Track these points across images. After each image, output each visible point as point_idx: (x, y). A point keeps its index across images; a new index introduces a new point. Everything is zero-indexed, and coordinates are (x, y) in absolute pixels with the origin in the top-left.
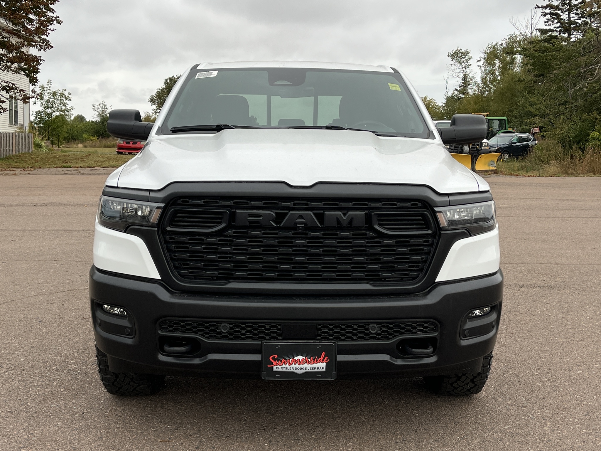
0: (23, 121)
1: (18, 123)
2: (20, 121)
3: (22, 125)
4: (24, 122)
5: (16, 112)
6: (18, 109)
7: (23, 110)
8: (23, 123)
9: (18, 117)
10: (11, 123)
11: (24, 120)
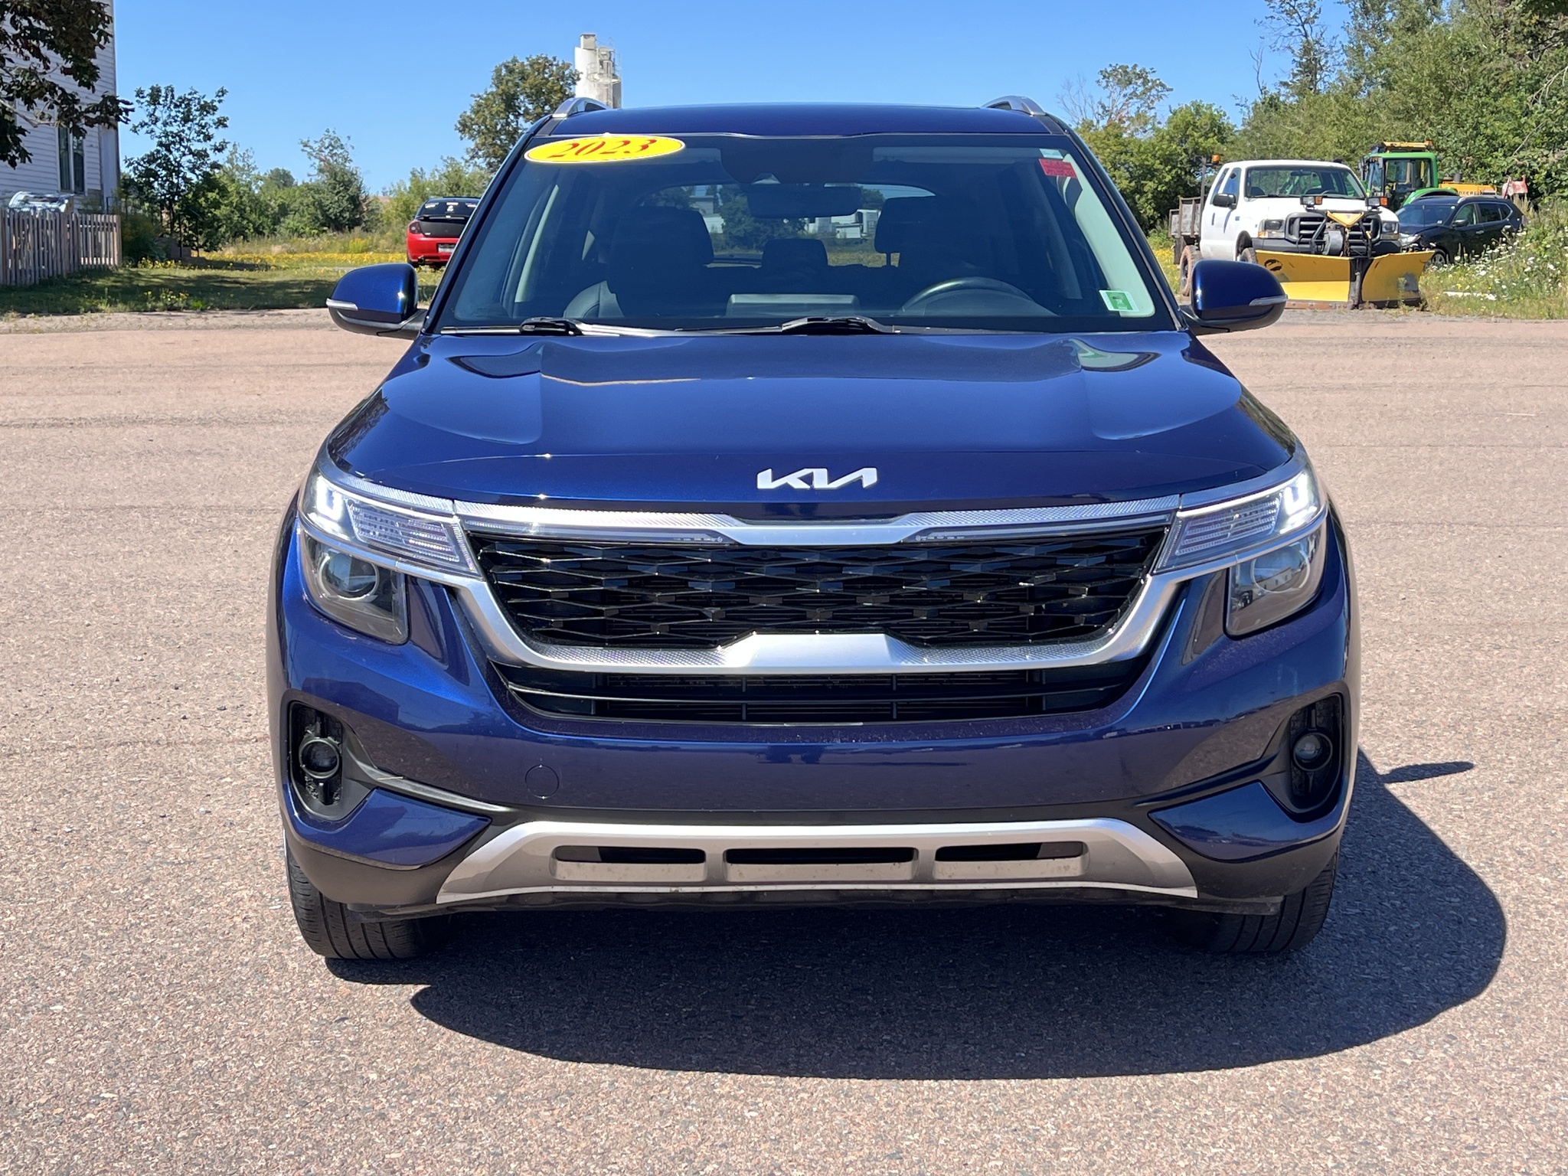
0: (98, 182)
1: (87, 187)
2: (91, 182)
3: (99, 194)
4: (102, 186)
5: (79, 159)
6: (85, 149)
7: (97, 151)
8: (99, 188)
9: (86, 170)
10: (65, 187)
11: (101, 180)
